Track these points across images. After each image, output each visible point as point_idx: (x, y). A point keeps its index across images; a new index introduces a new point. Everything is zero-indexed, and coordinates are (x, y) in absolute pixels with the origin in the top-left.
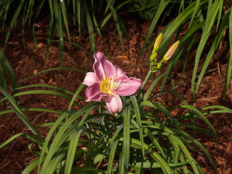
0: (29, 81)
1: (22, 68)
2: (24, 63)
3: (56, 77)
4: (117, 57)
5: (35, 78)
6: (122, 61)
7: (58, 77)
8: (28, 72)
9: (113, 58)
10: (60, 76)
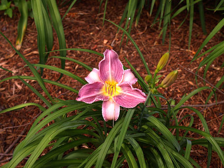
0: (96, 48)
1: (96, 35)
2: (100, 30)
3: (121, 52)
4: (187, 50)
5: (102, 47)
6: (189, 56)
7: (123, 52)
8: (99, 40)
9: (182, 49)
10: (125, 52)
